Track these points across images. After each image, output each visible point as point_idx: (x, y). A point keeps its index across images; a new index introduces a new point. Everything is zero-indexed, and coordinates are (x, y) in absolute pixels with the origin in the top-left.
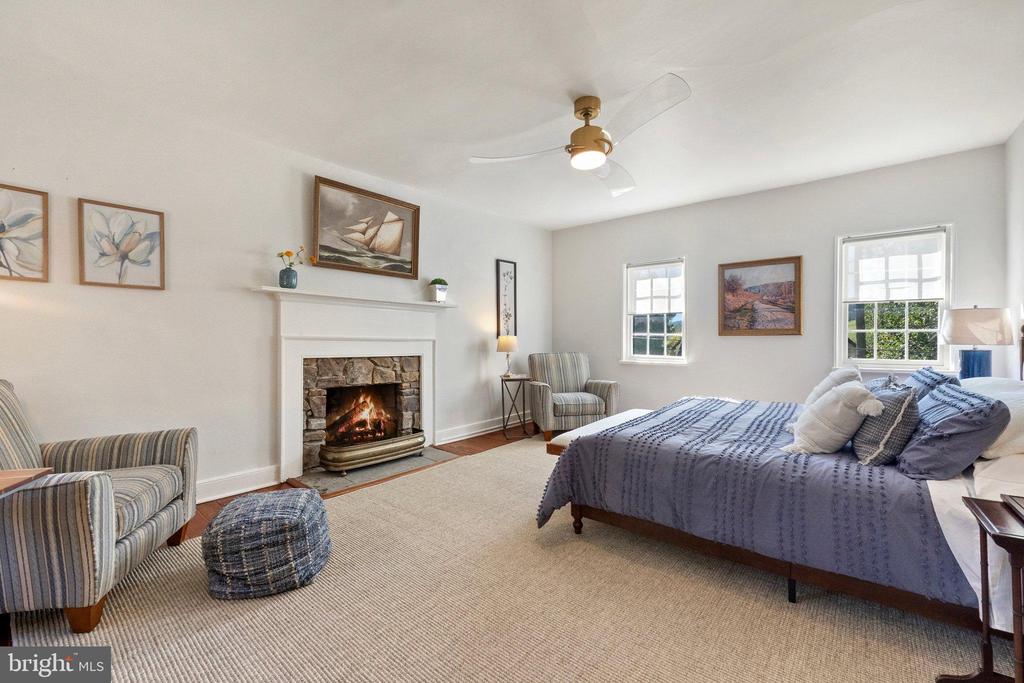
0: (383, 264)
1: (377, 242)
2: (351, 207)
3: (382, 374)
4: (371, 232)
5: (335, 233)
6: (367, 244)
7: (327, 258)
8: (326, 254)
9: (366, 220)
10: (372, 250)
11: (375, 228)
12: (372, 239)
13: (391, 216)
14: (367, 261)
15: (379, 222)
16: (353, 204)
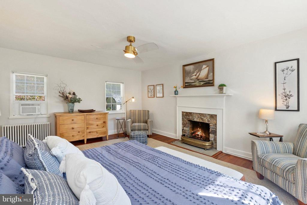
0: (202, 83)
1: (200, 76)
2: (192, 69)
3: (202, 119)
4: (198, 74)
5: (189, 78)
6: (197, 78)
7: (187, 85)
8: (187, 84)
9: (196, 71)
10: (198, 80)
11: (199, 73)
12: (198, 76)
13: (204, 66)
14: (197, 84)
15: (200, 70)
16: (193, 68)
